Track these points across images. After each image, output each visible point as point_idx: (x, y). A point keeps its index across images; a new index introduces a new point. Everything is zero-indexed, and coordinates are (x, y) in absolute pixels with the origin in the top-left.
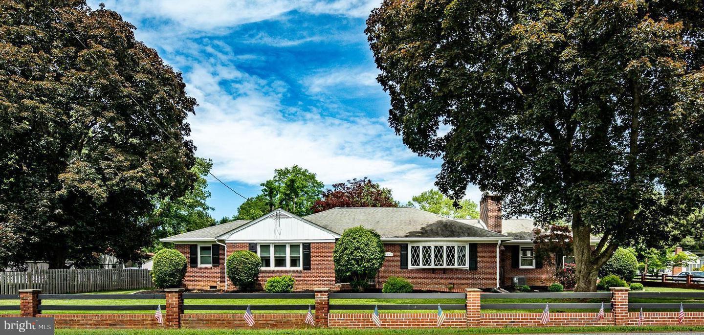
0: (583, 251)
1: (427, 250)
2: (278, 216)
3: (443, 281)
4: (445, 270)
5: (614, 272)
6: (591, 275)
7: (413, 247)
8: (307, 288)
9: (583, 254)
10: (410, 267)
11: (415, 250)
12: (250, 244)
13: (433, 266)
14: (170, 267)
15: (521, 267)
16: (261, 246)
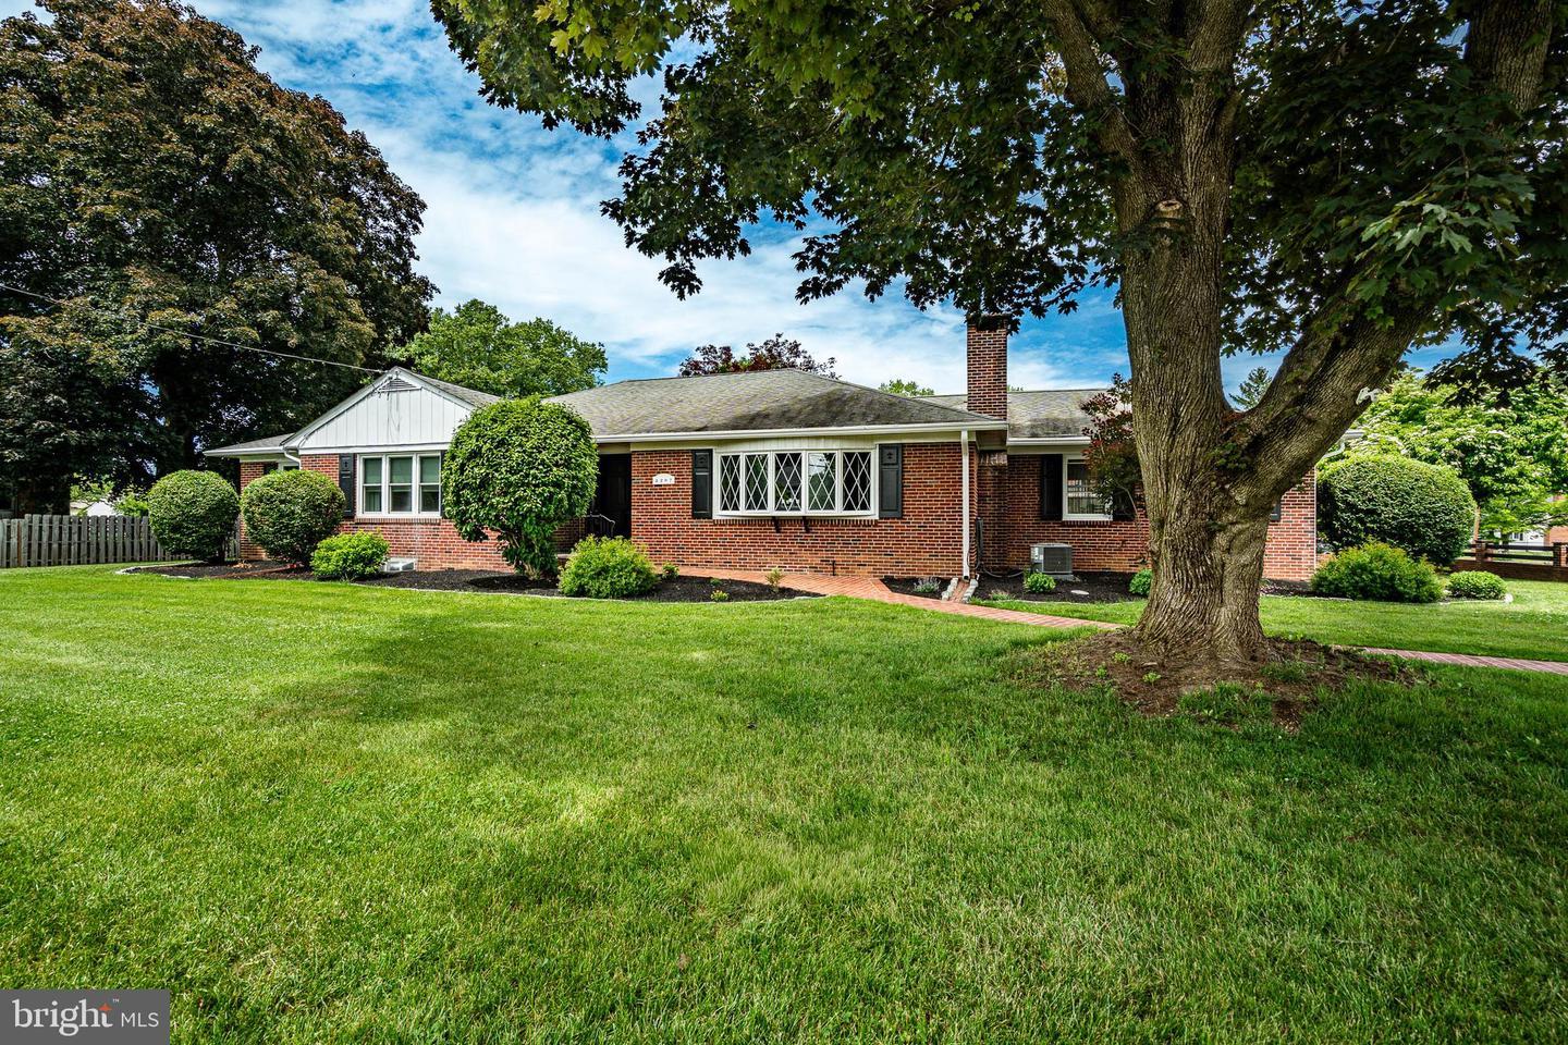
1: (756, 463)
2: (395, 386)
3: (805, 555)
4: (805, 520)
7: (725, 458)
10: (718, 513)
11: (730, 463)
12: (341, 456)
13: (771, 510)
15: (1067, 516)
16: (366, 461)
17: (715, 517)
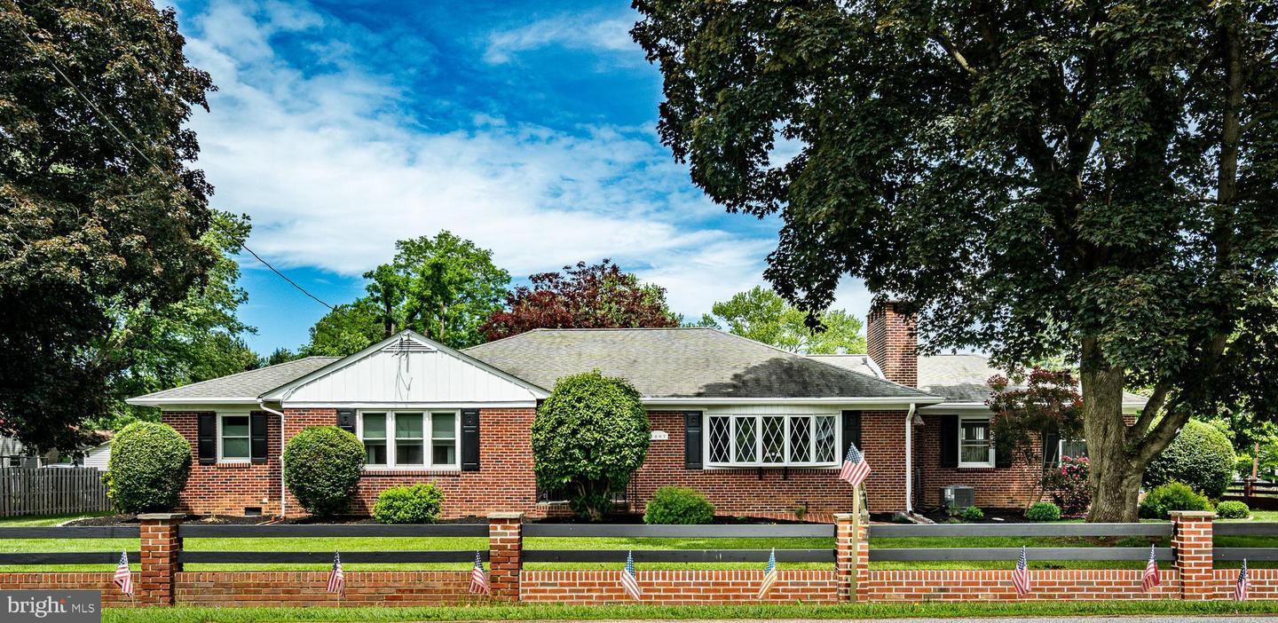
0: (1105, 429)
1: (746, 424)
2: (405, 348)
3: (783, 498)
4: (786, 471)
5: (1178, 477)
6: (1125, 482)
7: (714, 419)
8: (472, 513)
9: (1106, 435)
10: (707, 464)
11: (720, 425)
12: (339, 411)
13: (759, 462)
14: (150, 464)
15: (962, 465)
16: (365, 415)
17: (705, 468)
